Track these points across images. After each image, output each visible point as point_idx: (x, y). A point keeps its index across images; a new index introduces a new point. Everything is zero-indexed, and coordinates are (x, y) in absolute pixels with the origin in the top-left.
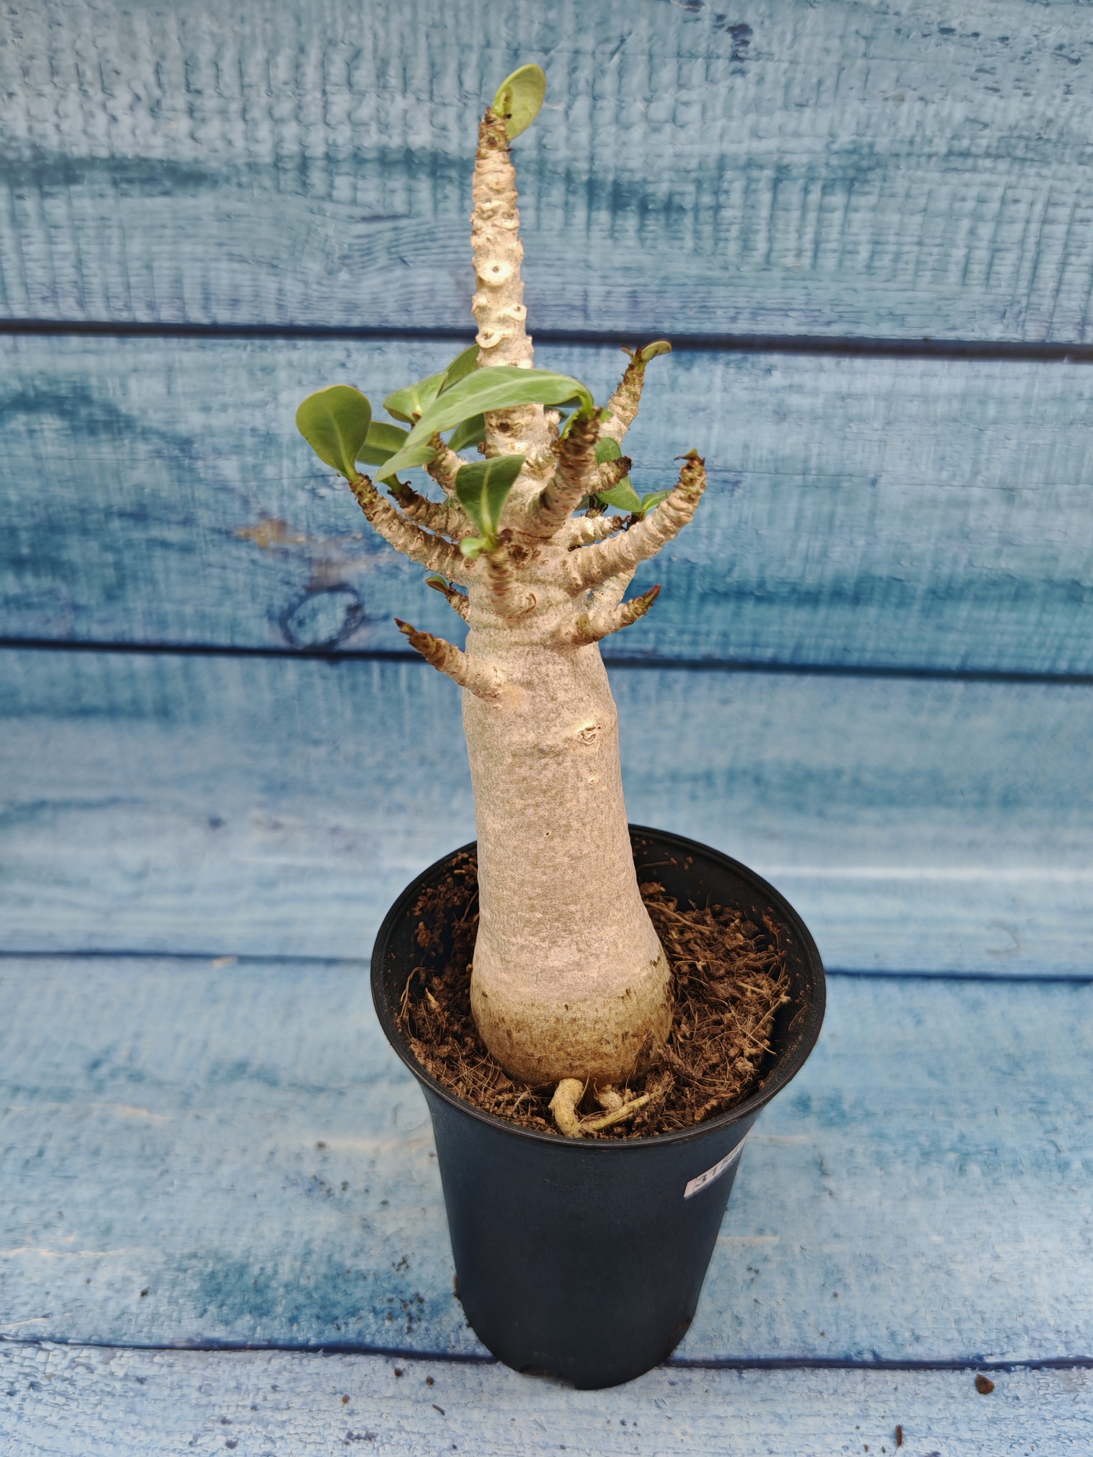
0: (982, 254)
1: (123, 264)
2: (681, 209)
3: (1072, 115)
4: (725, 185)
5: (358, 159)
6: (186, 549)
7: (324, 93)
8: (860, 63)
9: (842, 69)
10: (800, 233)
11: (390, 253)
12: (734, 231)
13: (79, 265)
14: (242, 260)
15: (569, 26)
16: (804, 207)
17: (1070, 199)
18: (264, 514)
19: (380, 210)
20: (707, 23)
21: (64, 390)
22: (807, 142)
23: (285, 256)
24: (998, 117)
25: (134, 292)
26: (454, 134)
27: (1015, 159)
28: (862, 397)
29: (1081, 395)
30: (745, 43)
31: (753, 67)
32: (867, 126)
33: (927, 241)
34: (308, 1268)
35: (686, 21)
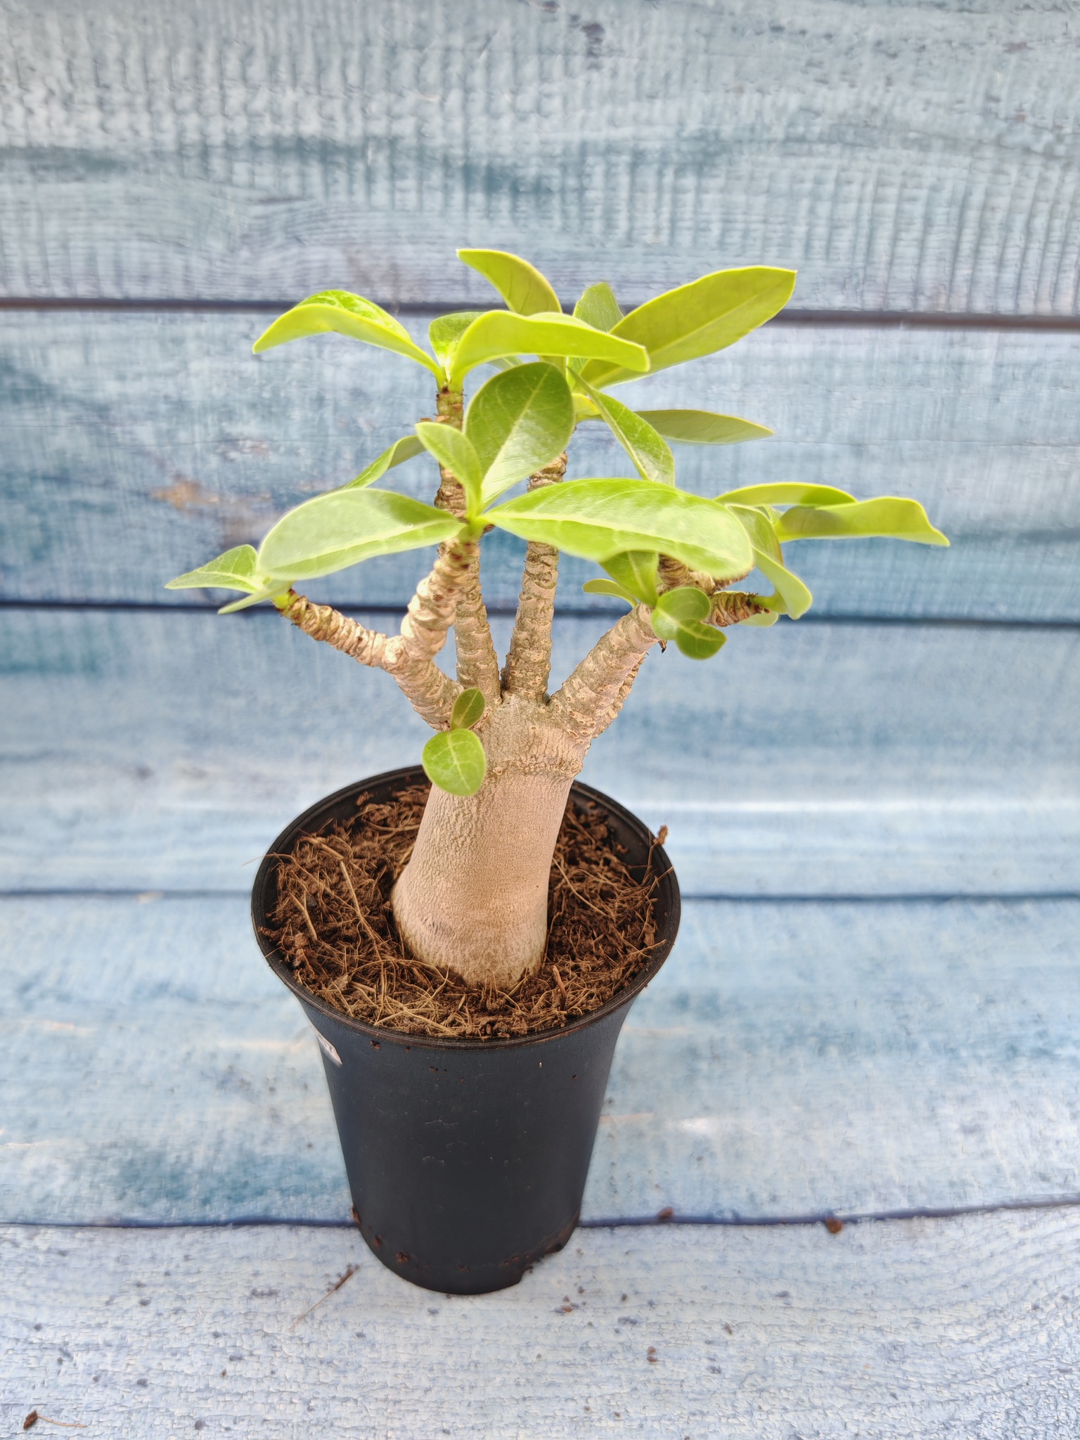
0: (821, 231)
1: (41, 244)
2: (549, 191)
3: (893, 104)
4: (588, 170)
5: (254, 146)
6: (107, 510)
7: (222, 87)
8: (702, 58)
9: (686, 63)
10: (657, 211)
11: (287, 233)
12: (598, 211)
14: (150, 239)
15: (439, 26)
16: (660, 189)
17: (898, 180)
18: (178, 477)
19: (275, 193)
20: (563, 22)
22: (659, 129)
23: (189, 235)
24: (829, 107)
25: (52, 270)
26: (341, 124)
27: (846, 144)
28: (720, 361)
29: (917, 358)
30: (598, 41)
31: (607, 63)
32: (712, 115)
33: (772, 219)
34: (221, 1156)
35: (544, 21)
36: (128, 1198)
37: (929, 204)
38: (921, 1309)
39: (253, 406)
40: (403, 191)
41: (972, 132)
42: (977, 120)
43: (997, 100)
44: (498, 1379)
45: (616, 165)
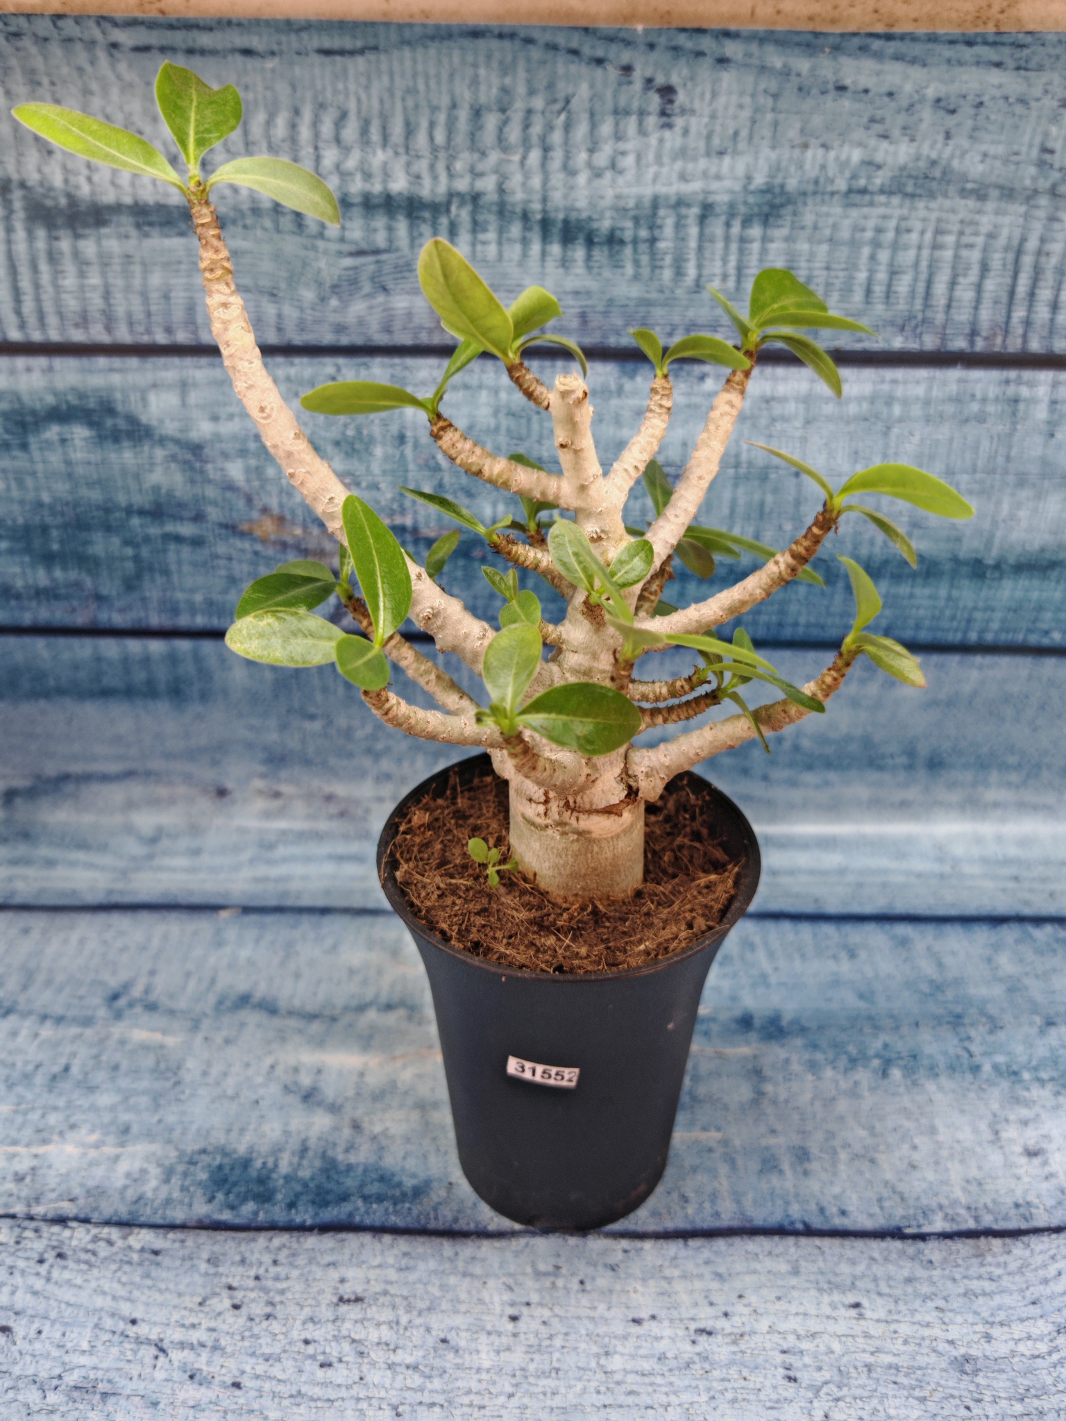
0: (882, 276)
1: (144, 295)
2: (622, 242)
3: (952, 156)
4: (659, 222)
5: (346, 202)
6: (197, 542)
7: (316, 148)
8: (769, 116)
9: (753, 122)
10: (725, 261)
11: (374, 283)
12: (668, 260)
13: (107, 295)
14: (246, 289)
15: (521, 89)
16: (727, 239)
17: (956, 228)
18: (265, 510)
19: (364, 246)
20: (638, 85)
21: (92, 403)
22: (728, 184)
23: (283, 285)
24: (890, 160)
25: (154, 318)
26: (427, 181)
27: (906, 195)
28: (783, 400)
29: (973, 396)
30: (671, 102)
31: (679, 122)
32: (778, 169)
33: (834, 266)
34: (305, 1163)
35: (620, 84)
36: (216, 1201)
37: (986, 250)
38: (992, 1324)
39: (337, 444)
40: (484, 243)
41: (1028, 182)
42: (1032, 170)
43: (1052, 152)
44: (579, 1386)
45: (686, 217)
